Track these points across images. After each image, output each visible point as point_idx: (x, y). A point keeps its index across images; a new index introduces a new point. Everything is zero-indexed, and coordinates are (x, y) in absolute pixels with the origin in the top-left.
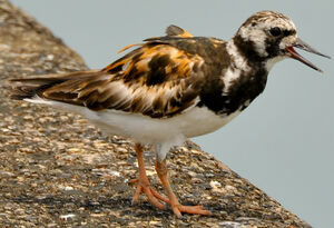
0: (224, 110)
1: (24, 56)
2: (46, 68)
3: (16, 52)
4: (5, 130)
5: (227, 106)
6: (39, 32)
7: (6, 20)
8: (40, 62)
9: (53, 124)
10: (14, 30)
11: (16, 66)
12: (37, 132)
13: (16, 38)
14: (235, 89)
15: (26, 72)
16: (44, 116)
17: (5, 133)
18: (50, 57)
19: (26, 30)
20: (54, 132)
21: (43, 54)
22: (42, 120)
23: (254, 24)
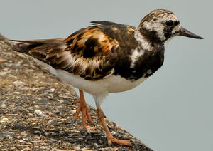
0: (132, 77)
1: (34, 89)
2: (49, 97)
3: (29, 86)
4: (21, 141)
5: (134, 74)
6: (45, 73)
7: (22, 64)
8: (46, 94)
9: (54, 137)
10: (27, 71)
11: (28, 96)
12: (43, 142)
13: (28, 76)
14: (140, 63)
15: (35, 100)
16: (48, 131)
17: (20, 143)
18: (53, 90)
19: (36, 71)
20: (54, 142)
21: (47, 88)
22: (46, 134)
23: (155, 20)
